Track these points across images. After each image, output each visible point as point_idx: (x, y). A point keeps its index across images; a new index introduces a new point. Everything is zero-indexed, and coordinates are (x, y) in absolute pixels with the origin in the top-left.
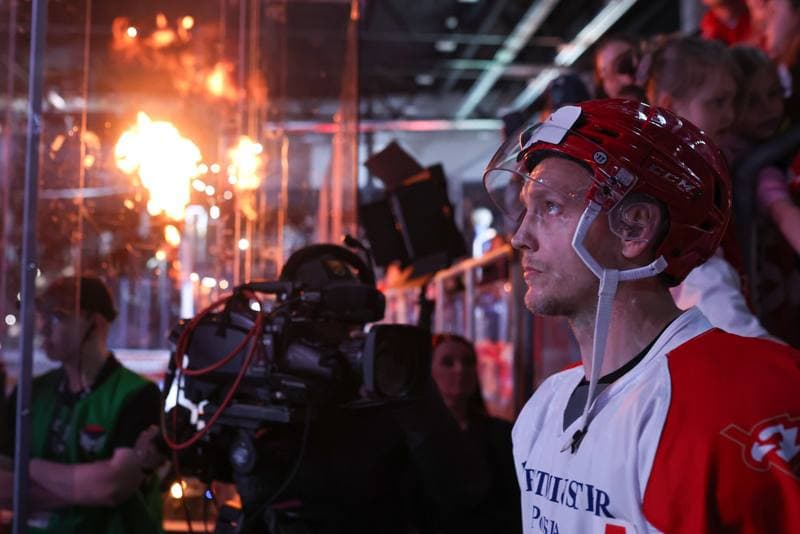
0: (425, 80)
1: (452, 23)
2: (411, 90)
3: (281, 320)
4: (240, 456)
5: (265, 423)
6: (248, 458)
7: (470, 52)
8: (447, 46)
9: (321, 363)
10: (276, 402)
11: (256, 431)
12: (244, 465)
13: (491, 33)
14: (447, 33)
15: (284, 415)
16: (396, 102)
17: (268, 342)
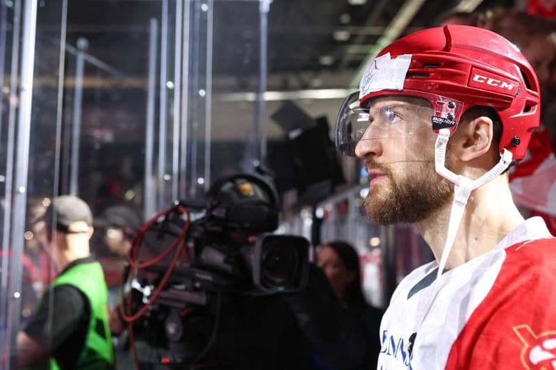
0: (327, 60)
1: (345, 18)
2: (317, 68)
3: (201, 229)
4: (171, 329)
5: (190, 305)
6: (177, 330)
7: (360, 39)
8: (342, 35)
9: (226, 261)
10: (196, 290)
11: (183, 310)
12: (175, 335)
13: (376, 25)
14: (342, 26)
15: (201, 299)
16: (306, 77)
17: (191, 245)
